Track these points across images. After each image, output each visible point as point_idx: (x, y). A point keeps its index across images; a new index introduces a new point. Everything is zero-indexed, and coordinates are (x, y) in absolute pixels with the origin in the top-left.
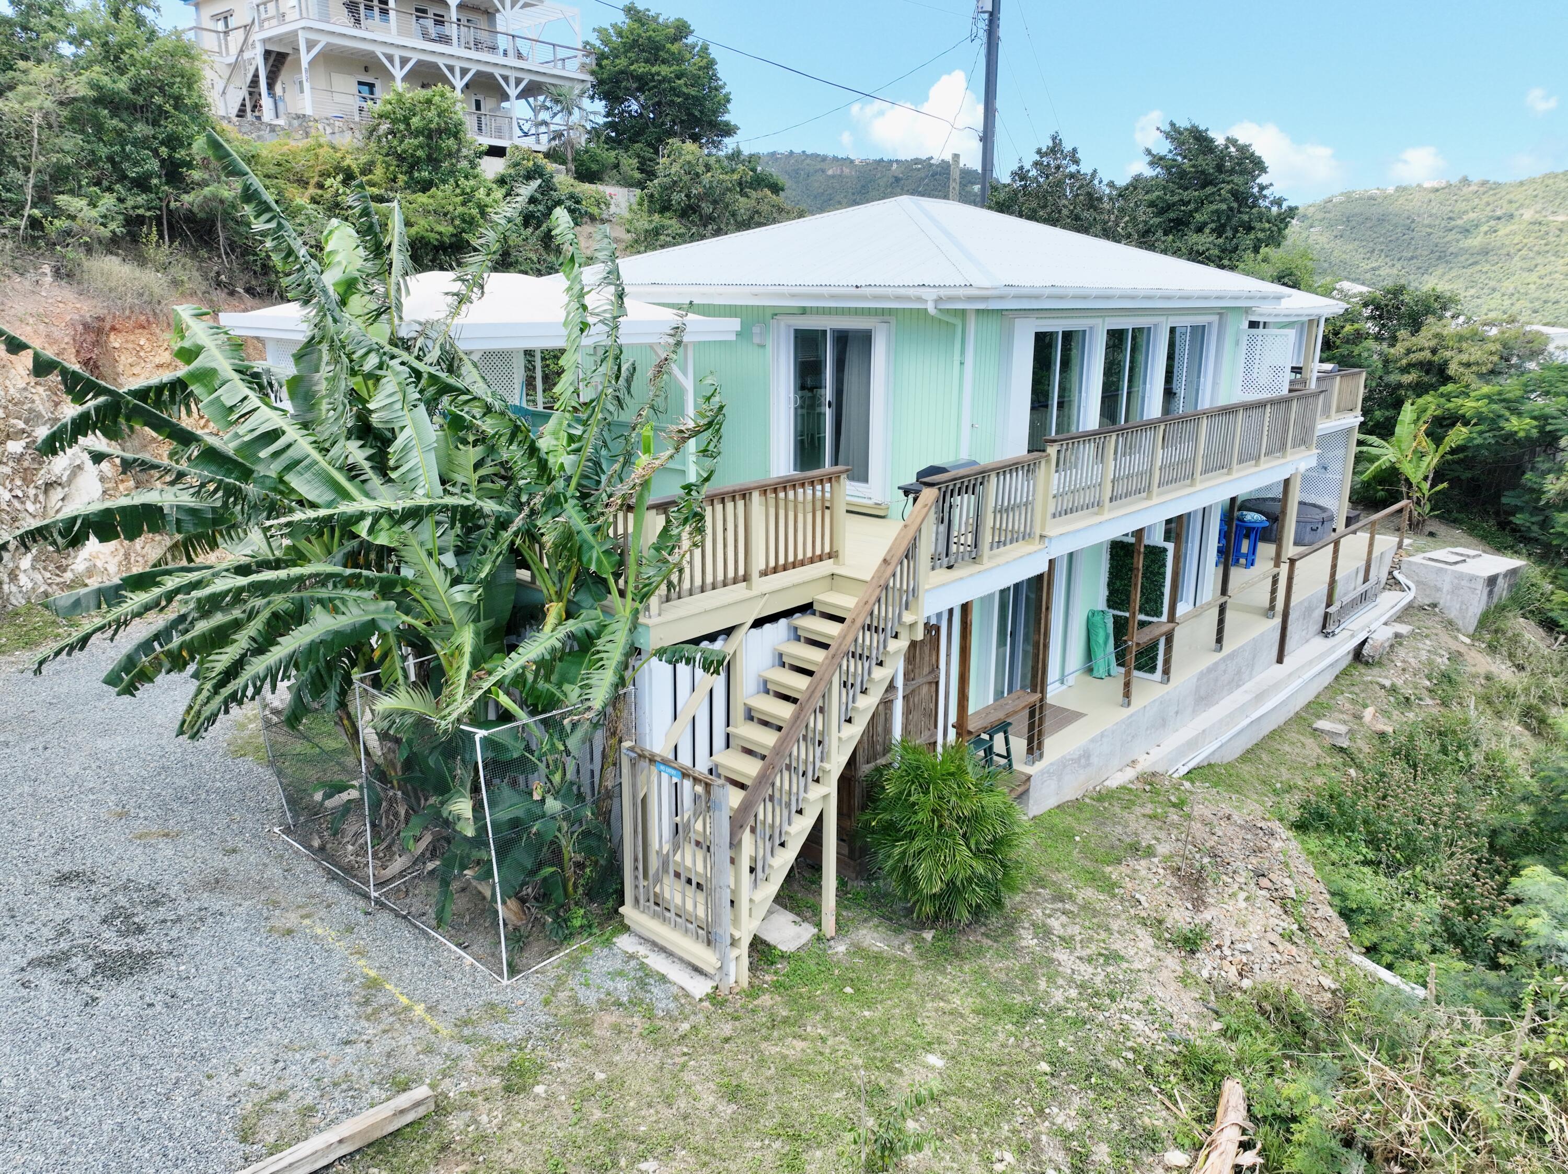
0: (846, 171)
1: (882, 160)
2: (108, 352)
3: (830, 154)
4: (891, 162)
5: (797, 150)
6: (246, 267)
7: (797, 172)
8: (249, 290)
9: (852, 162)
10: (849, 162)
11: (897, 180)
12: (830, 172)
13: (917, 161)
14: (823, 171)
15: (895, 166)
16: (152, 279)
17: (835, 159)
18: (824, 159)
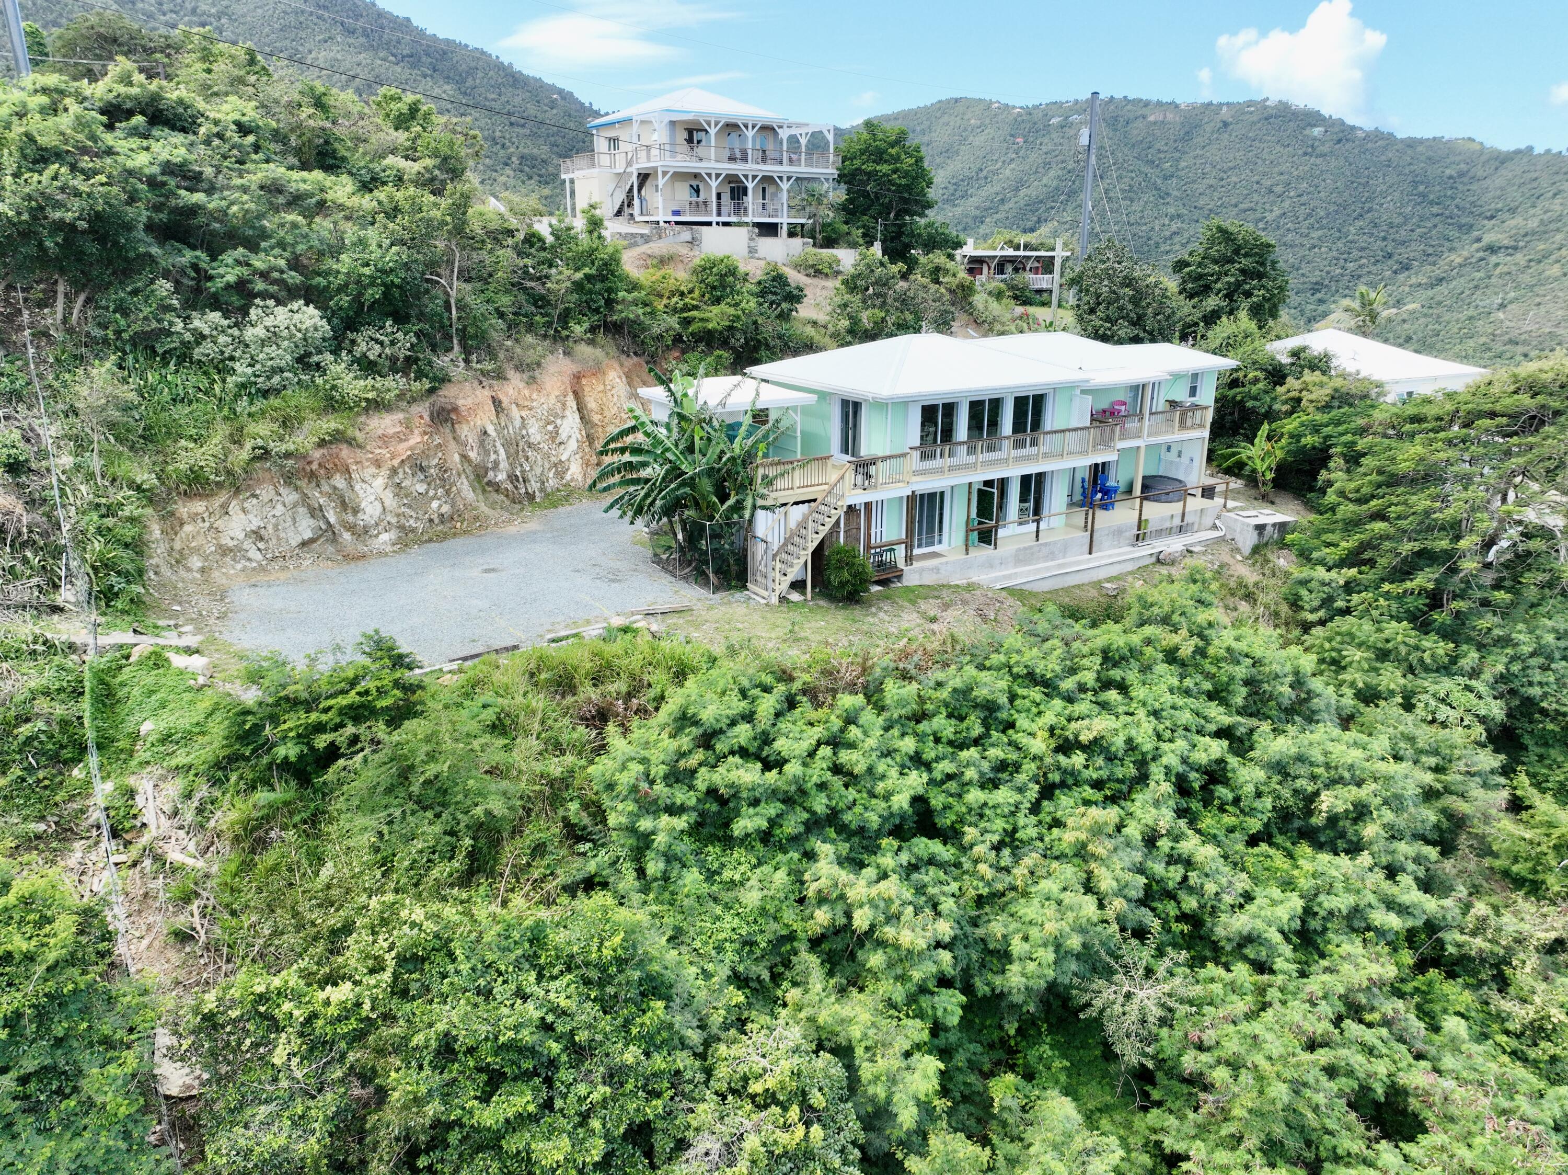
0: (1170, 116)
1: (1210, 104)
2: (582, 387)
3: (1154, 97)
4: (1220, 105)
5: (1118, 96)
6: (634, 342)
7: (1116, 119)
8: (635, 354)
9: (1177, 106)
10: (1175, 106)
11: (1226, 124)
12: (1152, 118)
13: (1250, 103)
14: (1144, 117)
15: (1225, 109)
16: (598, 352)
17: (1159, 104)
18: (1147, 104)
